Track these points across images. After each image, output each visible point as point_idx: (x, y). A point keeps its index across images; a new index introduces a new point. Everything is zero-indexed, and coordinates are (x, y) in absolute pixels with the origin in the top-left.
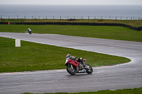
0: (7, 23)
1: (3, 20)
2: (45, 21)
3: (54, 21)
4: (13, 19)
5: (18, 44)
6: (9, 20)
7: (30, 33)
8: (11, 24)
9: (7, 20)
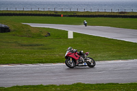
0: (60, 16)
1: (57, 12)
2: (97, 14)
3: (106, 14)
4: (66, 12)
5: (70, 36)
6: (62, 12)
7: (86, 25)
8: (64, 16)
9: (60, 12)
